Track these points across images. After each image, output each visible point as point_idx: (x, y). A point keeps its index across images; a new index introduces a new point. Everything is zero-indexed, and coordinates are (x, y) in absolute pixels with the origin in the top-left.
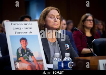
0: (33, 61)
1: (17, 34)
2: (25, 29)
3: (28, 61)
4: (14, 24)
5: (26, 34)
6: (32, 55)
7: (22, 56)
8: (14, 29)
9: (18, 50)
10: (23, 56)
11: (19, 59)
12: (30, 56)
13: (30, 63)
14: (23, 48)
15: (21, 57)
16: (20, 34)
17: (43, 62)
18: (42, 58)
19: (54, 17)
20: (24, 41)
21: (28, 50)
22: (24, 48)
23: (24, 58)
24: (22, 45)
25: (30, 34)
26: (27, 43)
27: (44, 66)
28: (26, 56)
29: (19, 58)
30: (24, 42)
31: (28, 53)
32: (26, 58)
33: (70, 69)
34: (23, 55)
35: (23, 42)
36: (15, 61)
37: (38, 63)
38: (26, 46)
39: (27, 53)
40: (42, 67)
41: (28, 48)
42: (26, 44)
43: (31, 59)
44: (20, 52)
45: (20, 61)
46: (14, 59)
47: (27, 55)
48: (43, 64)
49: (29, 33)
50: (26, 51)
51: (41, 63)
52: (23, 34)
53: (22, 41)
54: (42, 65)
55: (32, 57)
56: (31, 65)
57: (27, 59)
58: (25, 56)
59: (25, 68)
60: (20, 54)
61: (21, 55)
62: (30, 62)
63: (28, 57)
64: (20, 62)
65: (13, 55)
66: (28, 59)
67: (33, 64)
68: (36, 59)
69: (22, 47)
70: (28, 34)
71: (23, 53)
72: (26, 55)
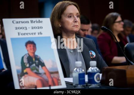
0: (45, 74)
1: (21, 36)
2: (33, 28)
3: (38, 74)
4: (17, 22)
5: (34, 36)
6: (43, 65)
7: (29, 67)
8: (16, 28)
9: (23, 58)
10: (31, 67)
11: (25, 71)
12: (40, 66)
13: (41, 77)
14: (29, 56)
15: (27, 67)
16: (26, 36)
17: (59, 75)
18: (57, 69)
19: (74, 16)
20: (32, 45)
21: (37, 58)
22: (31, 55)
23: (32, 70)
24: (28, 50)
25: (40, 36)
26: (36, 48)
27: (60, 80)
28: (35, 67)
29: (25, 69)
30: (32, 47)
31: (37, 62)
32: (34, 69)
33: (97, 83)
34: (30, 65)
35: (30, 46)
36: (19, 74)
37: (52, 75)
38: (34, 53)
39: (35, 63)
40: (58, 81)
41: (37, 56)
42: (34, 50)
43: (41, 70)
44: (25, 61)
45: (27, 73)
46: (18, 71)
47: (36, 65)
48: (59, 77)
49: (39, 34)
50: (34, 59)
51: (55, 75)
52: (29, 36)
53: (28, 46)
54: (57, 78)
55: (44, 67)
56: (41, 78)
57: (35, 71)
58: (33, 67)
59: (33, 84)
60: (26, 64)
61: (28, 65)
62: (40, 75)
63: (37, 68)
64: (26, 75)
65: (16, 65)
66: (38, 70)
67: (45, 77)
68: (48, 71)
69: (28, 54)
70: (37, 35)
71: (31, 63)
72: (34, 65)
